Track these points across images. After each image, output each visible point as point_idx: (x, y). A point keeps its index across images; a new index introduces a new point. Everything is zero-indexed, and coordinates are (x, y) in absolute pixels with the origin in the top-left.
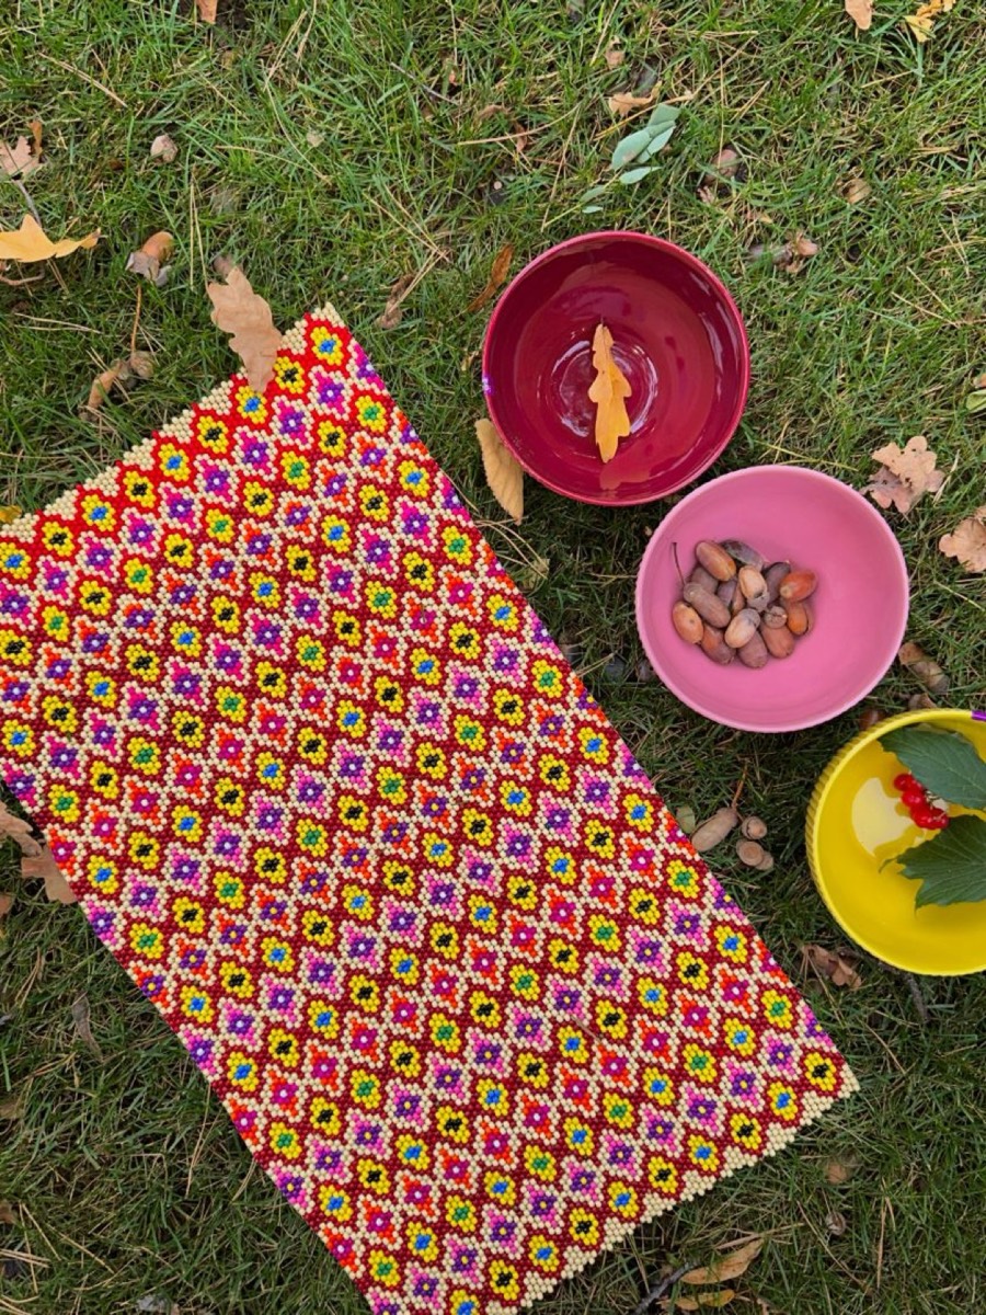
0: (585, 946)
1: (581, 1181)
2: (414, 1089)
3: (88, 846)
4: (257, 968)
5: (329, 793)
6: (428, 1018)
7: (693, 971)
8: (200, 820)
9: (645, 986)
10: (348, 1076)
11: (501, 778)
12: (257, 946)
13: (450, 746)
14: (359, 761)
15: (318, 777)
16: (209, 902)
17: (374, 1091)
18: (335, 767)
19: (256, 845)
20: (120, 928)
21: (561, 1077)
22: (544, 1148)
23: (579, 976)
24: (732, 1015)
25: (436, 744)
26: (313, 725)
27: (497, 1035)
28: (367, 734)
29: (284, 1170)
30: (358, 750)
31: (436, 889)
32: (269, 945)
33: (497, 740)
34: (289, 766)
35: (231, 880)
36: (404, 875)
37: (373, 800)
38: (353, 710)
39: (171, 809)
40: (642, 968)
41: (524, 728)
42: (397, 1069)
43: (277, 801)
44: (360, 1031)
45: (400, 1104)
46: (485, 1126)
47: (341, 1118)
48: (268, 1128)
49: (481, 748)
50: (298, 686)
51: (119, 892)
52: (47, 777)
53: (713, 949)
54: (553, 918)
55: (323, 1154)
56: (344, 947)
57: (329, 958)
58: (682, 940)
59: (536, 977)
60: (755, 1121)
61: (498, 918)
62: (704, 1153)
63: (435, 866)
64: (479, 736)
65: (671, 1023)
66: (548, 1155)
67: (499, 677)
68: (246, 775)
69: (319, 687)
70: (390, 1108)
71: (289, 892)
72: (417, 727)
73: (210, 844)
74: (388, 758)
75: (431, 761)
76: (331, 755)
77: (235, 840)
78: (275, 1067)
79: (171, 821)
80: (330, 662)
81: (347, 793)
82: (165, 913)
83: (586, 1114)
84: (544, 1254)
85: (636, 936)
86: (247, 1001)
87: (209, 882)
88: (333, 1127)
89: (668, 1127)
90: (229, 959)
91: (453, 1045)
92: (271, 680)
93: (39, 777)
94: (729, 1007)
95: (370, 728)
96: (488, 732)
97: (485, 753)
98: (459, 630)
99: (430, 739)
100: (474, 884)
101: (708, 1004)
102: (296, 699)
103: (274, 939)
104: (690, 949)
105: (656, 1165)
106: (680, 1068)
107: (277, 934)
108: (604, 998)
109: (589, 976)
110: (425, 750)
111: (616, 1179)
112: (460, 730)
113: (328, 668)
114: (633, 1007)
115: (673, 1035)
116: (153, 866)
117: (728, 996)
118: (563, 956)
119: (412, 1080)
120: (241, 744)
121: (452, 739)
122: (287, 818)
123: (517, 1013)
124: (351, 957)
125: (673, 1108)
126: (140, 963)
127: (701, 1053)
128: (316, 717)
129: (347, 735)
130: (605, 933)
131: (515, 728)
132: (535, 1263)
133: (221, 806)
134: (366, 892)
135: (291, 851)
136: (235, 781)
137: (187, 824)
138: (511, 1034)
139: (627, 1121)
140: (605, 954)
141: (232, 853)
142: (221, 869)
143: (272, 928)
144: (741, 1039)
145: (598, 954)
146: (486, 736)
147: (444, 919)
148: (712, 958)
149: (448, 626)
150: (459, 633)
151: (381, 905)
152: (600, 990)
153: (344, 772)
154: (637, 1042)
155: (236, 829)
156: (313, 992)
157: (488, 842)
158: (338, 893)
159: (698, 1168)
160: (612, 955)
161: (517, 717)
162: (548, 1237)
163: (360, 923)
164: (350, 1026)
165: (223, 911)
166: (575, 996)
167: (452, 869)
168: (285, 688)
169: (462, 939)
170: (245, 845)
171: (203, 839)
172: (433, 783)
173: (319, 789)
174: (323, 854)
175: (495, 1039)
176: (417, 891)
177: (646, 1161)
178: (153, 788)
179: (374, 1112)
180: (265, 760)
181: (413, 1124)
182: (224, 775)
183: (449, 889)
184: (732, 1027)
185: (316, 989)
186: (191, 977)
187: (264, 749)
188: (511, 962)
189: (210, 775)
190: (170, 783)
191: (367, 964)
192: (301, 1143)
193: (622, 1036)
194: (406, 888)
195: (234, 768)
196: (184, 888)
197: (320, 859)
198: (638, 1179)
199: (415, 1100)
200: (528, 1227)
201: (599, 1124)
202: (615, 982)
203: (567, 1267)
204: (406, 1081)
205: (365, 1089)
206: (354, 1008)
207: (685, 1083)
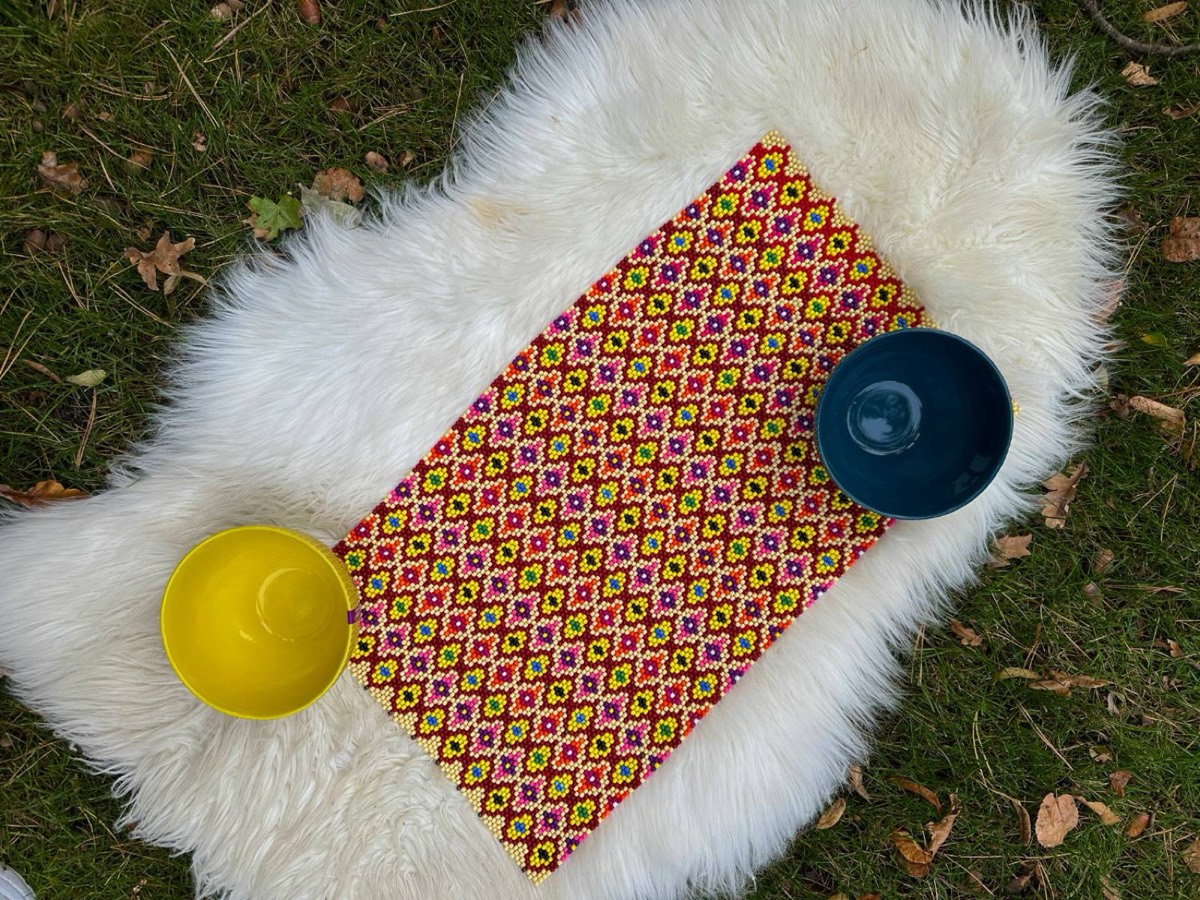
0: (609, 664)
1: (441, 688)
2: (488, 563)
3: (611, 301)
4: (548, 435)
5: (678, 459)
6: (538, 562)
7: (601, 746)
8: (644, 375)
9: (587, 712)
10: (489, 515)
11: (710, 577)
12: (563, 431)
13: (726, 537)
14: (703, 475)
15: (688, 450)
16: (587, 393)
17: (482, 536)
18: (697, 459)
19: (635, 417)
20: (560, 336)
21: (511, 662)
22: (461, 656)
23: (587, 663)
24: (574, 779)
25: (726, 527)
26: (722, 438)
27: (537, 614)
28: (723, 477)
29: (415, 483)
30: (711, 473)
31: (625, 547)
32: (566, 440)
33: (737, 570)
34: (692, 428)
35: (606, 405)
36: (632, 522)
37: (679, 491)
38: (738, 464)
39: (648, 354)
40: (600, 708)
41: (749, 589)
42: (499, 549)
43: (666, 425)
44: (520, 516)
45: (476, 556)
46: (470, 614)
47: (459, 517)
48: (442, 465)
49: (729, 559)
50: (748, 422)
51: (585, 330)
52: (655, 264)
53: (619, 758)
54: (624, 636)
55: (432, 508)
56: (574, 491)
57: (564, 482)
58: (622, 735)
59: (580, 634)
60: (506, 805)
61: (615, 596)
62: (477, 773)
63: (641, 543)
64: (738, 556)
65: (563, 735)
66: (456, 660)
67: (782, 565)
68: (680, 399)
69: (749, 437)
70: (472, 550)
71: (606, 446)
72: (736, 511)
73: (628, 386)
74: (709, 495)
75: (714, 526)
76: (704, 455)
77: (635, 403)
78: (483, 461)
79: (640, 356)
80: (769, 442)
81: (681, 472)
82: (575, 364)
83: (488, 683)
84: (385, 672)
85: (621, 700)
86: (523, 431)
87: (602, 391)
88: (452, 512)
89: (490, 744)
90: (550, 414)
91: (524, 584)
92: (750, 404)
93: (654, 259)
94: (580, 776)
95: (727, 478)
96: (742, 563)
97: (726, 563)
98: (810, 532)
99: (729, 522)
100: (633, 574)
101: (580, 761)
102: (739, 422)
103: (570, 442)
104: (617, 742)
105: (462, 740)
106: (534, 745)
107: (574, 443)
108: (574, 684)
109: (588, 671)
110: (720, 520)
111: (447, 712)
112: (740, 542)
113: (764, 441)
114: (570, 706)
115: (555, 737)
116: (607, 350)
117: (587, 774)
118: (598, 650)
119: (493, 560)
120: (701, 391)
121: (732, 537)
122: (656, 434)
123: (555, 625)
124: (568, 497)
125: (504, 744)
126: (536, 353)
127: (545, 759)
128: (728, 439)
129: (720, 463)
130: (620, 677)
131: (748, 583)
132: (377, 667)
133: (656, 387)
134: (615, 498)
135: (634, 441)
136: (675, 393)
137: (640, 367)
138: (539, 624)
139: (489, 712)
140: (606, 680)
141: (625, 402)
142: (613, 398)
143: (578, 440)
144: (559, 788)
145: (605, 674)
146: (738, 562)
147: (605, 556)
148: (613, 759)
149: (811, 524)
150: (808, 533)
151: (609, 511)
152: (579, 681)
153: (695, 466)
154: (547, 712)
155: (643, 401)
156: (538, 476)
157: (666, 577)
158: (611, 478)
159: (465, 771)
160: (606, 684)
161: (755, 582)
162: (397, 673)
163: (593, 499)
164: (521, 508)
165: (583, 404)
166: (572, 664)
167: (641, 556)
168: (746, 414)
169: (595, 573)
170: (632, 410)
171: (631, 380)
172: (699, 530)
173: (680, 452)
174: (636, 463)
175: (534, 613)
176: (622, 533)
177: (463, 732)
178: (661, 339)
179: (468, 538)
180: (693, 410)
181: (463, 567)
182: (677, 384)
183: (627, 556)
184: (567, 780)
185: (541, 477)
186: (531, 389)
187: (700, 408)
188: (587, 613)
189: (676, 375)
190: (666, 350)
191: (565, 509)
192: (436, 492)
193: (550, 701)
194: (623, 526)
195: (683, 390)
196: (595, 374)
197: (632, 462)
198: (450, 728)
199: (480, 565)
200: (402, 656)
201: (483, 692)
202: (587, 690)
203: (378, 690)
204: (492, 557)
205: (483, 530)
206: (534, 507)
207: (523, 750)
